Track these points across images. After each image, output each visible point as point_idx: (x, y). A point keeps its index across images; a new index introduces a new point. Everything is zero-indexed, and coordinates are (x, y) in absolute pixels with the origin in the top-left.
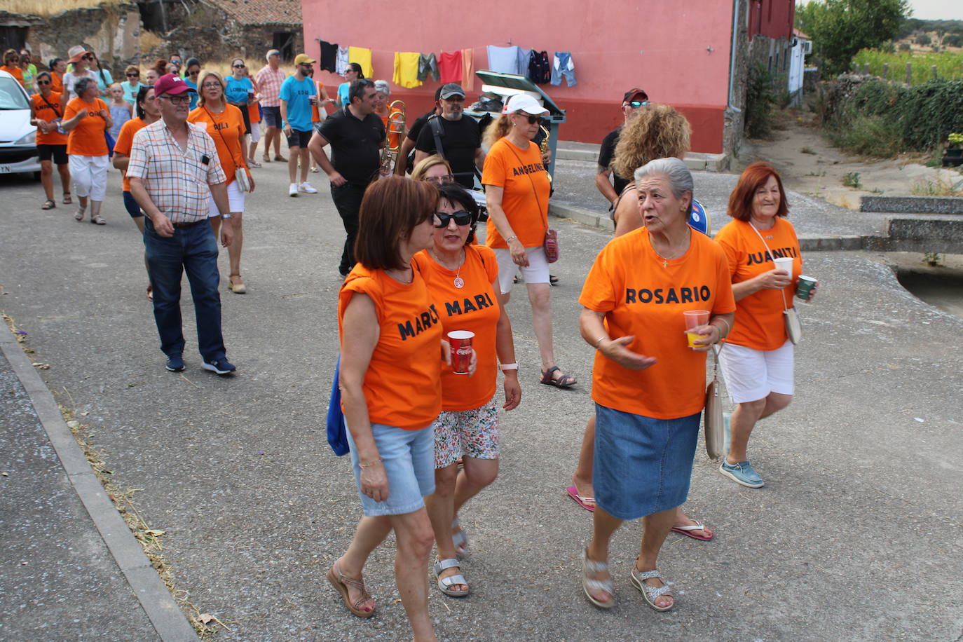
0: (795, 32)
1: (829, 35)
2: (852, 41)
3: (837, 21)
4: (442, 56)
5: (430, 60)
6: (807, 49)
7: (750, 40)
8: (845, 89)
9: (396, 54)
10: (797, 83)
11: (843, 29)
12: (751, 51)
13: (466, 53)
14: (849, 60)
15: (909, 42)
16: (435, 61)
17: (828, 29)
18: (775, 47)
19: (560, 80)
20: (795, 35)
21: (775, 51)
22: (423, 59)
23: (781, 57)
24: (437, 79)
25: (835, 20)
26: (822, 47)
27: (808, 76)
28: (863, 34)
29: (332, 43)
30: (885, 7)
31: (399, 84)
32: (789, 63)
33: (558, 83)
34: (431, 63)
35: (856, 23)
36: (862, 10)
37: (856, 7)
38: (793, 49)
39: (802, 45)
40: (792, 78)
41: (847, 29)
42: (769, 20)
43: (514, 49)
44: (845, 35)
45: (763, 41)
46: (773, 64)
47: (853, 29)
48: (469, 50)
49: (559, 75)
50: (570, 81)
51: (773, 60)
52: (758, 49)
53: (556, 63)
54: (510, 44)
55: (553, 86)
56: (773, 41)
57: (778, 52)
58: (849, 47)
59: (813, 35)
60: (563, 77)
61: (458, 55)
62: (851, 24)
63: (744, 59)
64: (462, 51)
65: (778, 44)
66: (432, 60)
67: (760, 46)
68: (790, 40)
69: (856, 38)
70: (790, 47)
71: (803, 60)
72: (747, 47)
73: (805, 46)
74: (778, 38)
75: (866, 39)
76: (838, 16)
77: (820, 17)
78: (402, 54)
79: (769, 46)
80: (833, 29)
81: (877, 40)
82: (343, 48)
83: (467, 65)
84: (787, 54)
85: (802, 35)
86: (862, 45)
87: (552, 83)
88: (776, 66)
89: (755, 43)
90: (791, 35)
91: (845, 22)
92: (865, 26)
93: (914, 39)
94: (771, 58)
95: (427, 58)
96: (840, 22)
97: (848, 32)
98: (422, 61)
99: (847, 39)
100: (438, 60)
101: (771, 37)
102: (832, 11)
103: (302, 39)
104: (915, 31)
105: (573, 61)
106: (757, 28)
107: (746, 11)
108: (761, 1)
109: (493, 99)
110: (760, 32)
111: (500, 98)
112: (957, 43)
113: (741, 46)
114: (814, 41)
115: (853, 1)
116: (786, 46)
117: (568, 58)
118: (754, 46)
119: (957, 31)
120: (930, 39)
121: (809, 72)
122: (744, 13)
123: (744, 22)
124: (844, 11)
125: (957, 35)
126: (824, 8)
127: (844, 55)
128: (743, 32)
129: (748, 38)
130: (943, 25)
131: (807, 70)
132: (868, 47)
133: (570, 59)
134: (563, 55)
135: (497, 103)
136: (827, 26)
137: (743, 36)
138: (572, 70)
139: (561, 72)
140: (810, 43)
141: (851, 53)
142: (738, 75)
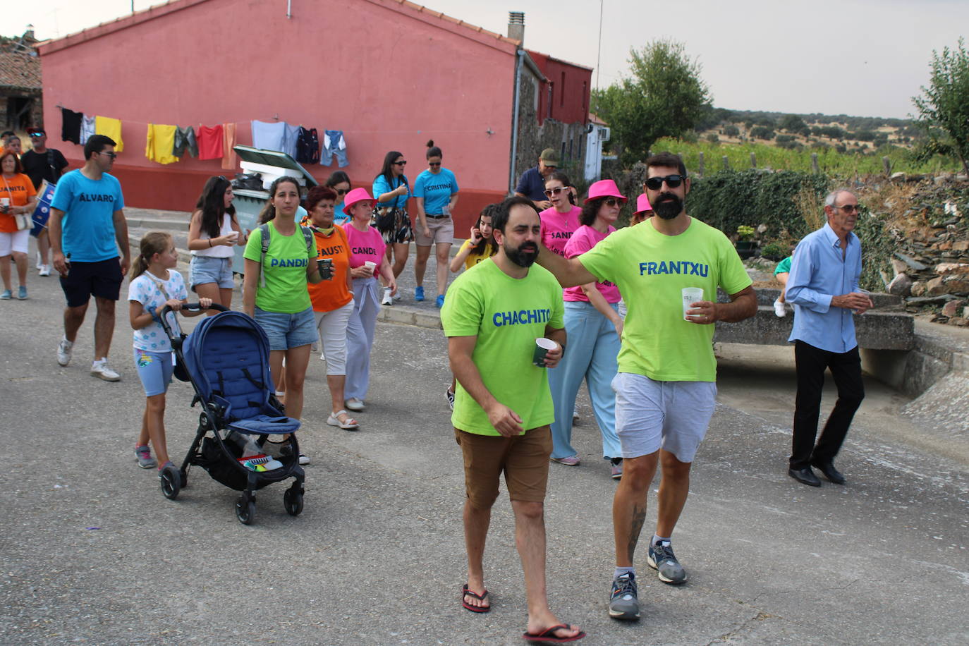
0: (591, 117)
1: (628, 122)
2: (651, 129)
3: (635, 107)
4: (201, 130)
5: (187, 134)
6: (604, 136)
7: (541, 124)
8: (639, 179)
9: (150, 126)
10: (594, 172)
11: (642, 115)
12: (542, 136)
13: (228, 127)
14: (648, 148)
15: (717, 133)
16: (194, 136)
17: (627, 115)
18: (569, 133)
19: (331, 160)
20: (590, 121)
21: (569, 137)
22: (180, 132)
23: (576, 144)
24: (195, 156)
25: (633, 106)
26: (621, 134)
27: (605, 164)
28: (663, 122)
29: (76, 111)
30: (685, 95)
31: (154, 159)
32: (585, 150)
33: (328, 163)
34: (188, 137)
35: (656, 111)
36: (661, 97)
37: (655, 93)
38: (589, 135)
39: (599, 132)
40: (589, 166)
41: (646, 117)
42: (562, 103)
43: (281, 125)
44: (644, 123)
45: (555, 125)
46: (567, 150)
47: (653, 116)
48: (232, 124)
49: (330, 155)
50: (342, 161)
51: (566, 146)
52: (550, 134)
53: (327, 142)
54: (277, 120)
55: (324, 167)
56: (566, 126)
57: (572, 138)
58: (648, 135)
59: (612, 121)
60: (334, 156)
61: (219, 130)
62: (650, 112)
63: (533, 143)
64: (224, 125)
65: (572, 128)
66: (190, 134)
67: (552, 131)
68: (585, 126)
69: (656, 126)
70: (586, 133)
71: (600, 148)
72: (536, 131)
73: (602, 133)
74: (571, 123)
75: (666, 128)
76: (637, 103)
77: (618, 103)
78: (155, 126)
79: (561, 131)
80: (631, 116)
81: (678, 129)
82: (89, 117)
83: (229, 141)
84: (582, 140)
85: (599, 121)
86: (661, 133)
87: (321, 163)
88: (570, 154)
89: (546, 128)
90: (586, 121)
91: (645, 109)
92: (664, 113)
93: (722, 129)
94: (564, 144)
95: (184, 132)
96: (639, 108)
97: (647, 119)
98: (179, 134)
99: (647, 127)
100: (197, 135)
101: (564, 122)
102: (631, 96)
103: (42, 106)
104: (723, 122)
105: (345, 140)
106: (548, 111)
107: (534, 93)
108: (552, 84)
109: (251, 177)
110: (551, 116)
111: (259, 175)
112: (765, 135)
113: (528, 131)
114: (612, 127)
115: (652, 87)
116: (581, 132)
117: (339, 136)
118: (545, 130)
119: (765, 123)
120: (738, 130)
121: (607, 160)
122: (531, 96)
123: (532, 105)
124: (642, 97)
125: (765, 127)
126: (622, 92)
127: (643, 144)
128: (529, 115)
129: (538, 122)
130: (751, 116)
131: (606, 158)
132: (667, 135)
133: (342, 138)
134: (334, 133)
135: (256, 181)
136: (626, 113)
137: (531, 118)
138: (343, 150)
139: (332, 151)
140: (608, 129)
141: (650, 141)
142: (524, 160)
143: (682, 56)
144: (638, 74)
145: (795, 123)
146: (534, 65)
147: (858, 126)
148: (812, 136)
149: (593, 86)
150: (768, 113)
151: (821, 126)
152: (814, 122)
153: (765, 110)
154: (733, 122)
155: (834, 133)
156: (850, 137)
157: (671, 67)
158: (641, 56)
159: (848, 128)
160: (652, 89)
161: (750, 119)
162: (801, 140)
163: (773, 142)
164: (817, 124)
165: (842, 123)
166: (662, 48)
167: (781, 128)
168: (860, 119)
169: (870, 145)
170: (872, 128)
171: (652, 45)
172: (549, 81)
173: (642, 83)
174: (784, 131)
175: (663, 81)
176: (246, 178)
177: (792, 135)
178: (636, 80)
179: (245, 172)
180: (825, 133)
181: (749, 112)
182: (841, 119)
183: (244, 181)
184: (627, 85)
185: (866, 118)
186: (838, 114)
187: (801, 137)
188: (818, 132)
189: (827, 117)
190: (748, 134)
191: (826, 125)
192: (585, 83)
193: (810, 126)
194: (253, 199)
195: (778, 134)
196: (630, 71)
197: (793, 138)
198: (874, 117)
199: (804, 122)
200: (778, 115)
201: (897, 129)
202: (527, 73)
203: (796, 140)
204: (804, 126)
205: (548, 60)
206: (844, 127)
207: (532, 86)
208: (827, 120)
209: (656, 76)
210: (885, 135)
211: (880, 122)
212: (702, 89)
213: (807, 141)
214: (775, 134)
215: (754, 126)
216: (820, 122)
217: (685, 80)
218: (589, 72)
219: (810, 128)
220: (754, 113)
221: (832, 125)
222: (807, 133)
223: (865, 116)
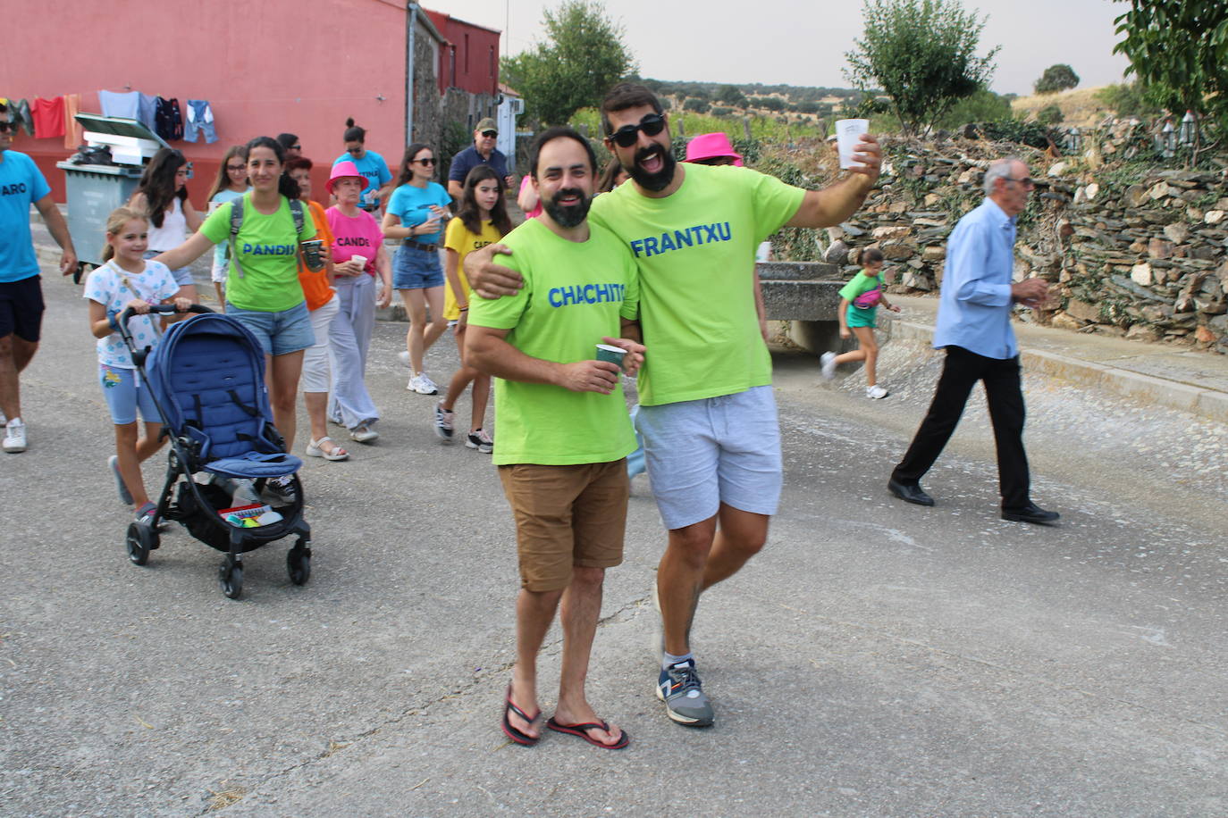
0: (501, 86)
1: (544, 92)
2: (570, 99)
3: (552, 76)
4: (37, 103)
5: (20, 108)
6: (517, 108)
7: (442, 94)
10: (508, 147)
11: (559, 85)
12: (444, 107)
13: (71, 99)
14: (566, 120)
16: (28, 112)
17: (542, 85)
18: (476, 104)
19: (196, 135)
20: (501, 91)
21: (476, 109)
24: (32, 133)
25: (549, 74)
26: (536, 106)
27: (519, 140)
28: (584, 92)
30: (606, 60)
33: (193, 139)
35: (575, 79)
36: (580, 63)
37: (574, 60)
38: (500, 107)
39: (512, 103)
41: (564, 86)
42: (466, 70)
43: (134, 96)
44: (563, 92)
45: (459, 95)
47: (572, 86)
48: (75, 96)
49: (195, 129)
50: (210, 136)
52: (454, 106)
53: (191, 114)
54: (129, 89)
55: (188, 143)
56: (472, 96)
57: (479, 110)
58: (567, 106)
59: (527, 94)
60: (200, 131)
61: (59, 102)
62: (569, 80)
63: (433, 115)
64: (65, 97)
65: (480, 100)
66: (25, 108)
67: (456, 102)
68: (494, 96)
69: (575, 97)
70: (496, 105)
71: (514, 122)
72: (437, 102)
73: (514, 105)
74: (479, 93)
75: (586, 98)
76: (553, 70)
77: (532, 71)
79: (467, 103)
80: (547, 85)
83: (72, 108)
85: (510, 91)
86: (582, 104)
87: (185, 138)
89: (448, 98)
90: (495, 91)
91: (562, 77)
92: (584, 82)
94: (471, 116)
95: (16, 106)
96: (556, 77)
97: (565, 88)
99: (566, 98)
100: (33, 109)
101: (470, 91)
102: (546, 63)
105: (212, 111)
106: (450, 79)
107: (432, 57)
108: (454, 48)
109: (98, 150)
110: (454, 84)
111: (107, 148)
112: (699, 108)
113: (427, 100)
114: (525, 99)
115: (570, 51)
116: (490, 104)
117: (205, 107)
118: (448, 101)
119: (699, 94)
120: (669, 103)
121: (522, 137)
122: (428, 59)
123: (430, 70)
124: (559, 63)
125: (699, 99)
126: (537, 60)
127: (562, 117)
128: (428, 81)
129: (439, 91)
130: (684, 88)
131: (521, 134)
132: (589, 106)
133: (208, 109)
134: (198, 103)
135: (104, 154)
136: (541, 82)
137: (429, 87)
138: (211, 123)
139: (197, 124)
140: (521, 101)
141: (569, 113)
142: (423, 133)
143: (603, 16)
144: (554, 38)
145: (732, 95)
146: (429, 22)
147: (800, 97)
148: (750, 108)
149: (502, 53)
150: (702, 84)
151: (760, 97)
152: (753, 93)
153: (698, 81)
154: (664, 95)
155: (775, 106)
156: (793, 109)
157: (590, 29)
158: (555, 17)
159: (790, 99)
160: (570, 55)
161: (682, 91)
162: (738, 113)
163: (708, 115)
164: (756, 96)
165: (783, 94)
166: (579, 8)
167: (716, 100)
168: (802, 89)
169: (814, 117)
170: (815, 99)
171: (568, 4)
172: (450, 44)
173: (557, 47)
174: (720, 103)
175: (584, 45)
176: (92, 151)
177: (728, 108)
178: (551, 44)
179: (90, 145)
180: (765, 105)
181: (682, 84)
182: (782, 89)
183: (89, 154)
184: (542, 50)
185: (809, 89)
186: (778, 84)
187: (739, 109)
188: (757, 104)
189: (766, 87)
190: (681, 107)
191: (765, 97)
192: (492, 47)
193: (749, 98)
194: (101, 175)
195: (714, 107)
196: (546, 35)
197: (730, 112)
198: (818, 86)
199: (742, 93)
200: (713, 86)
201: (842, 100)
202: (423, 32)
203: (734, 113)
204: (742, 97)
205: (448, 20)
206: (785, 98)
207: (429, 49)
208: (767, 90)
209: (574, 39)
210: (830, 107)
211: (823, 93)
212: (626, 54)
213: (746, 114)
214: (710, 107)
215: (688, 98)
216: (758, 93)
217: (607, 44)
218: (497, 34)
219: (749, 100)
220: (688, 83)
221: (772, 96)
222: (745, 106)
223: (807, 85)
